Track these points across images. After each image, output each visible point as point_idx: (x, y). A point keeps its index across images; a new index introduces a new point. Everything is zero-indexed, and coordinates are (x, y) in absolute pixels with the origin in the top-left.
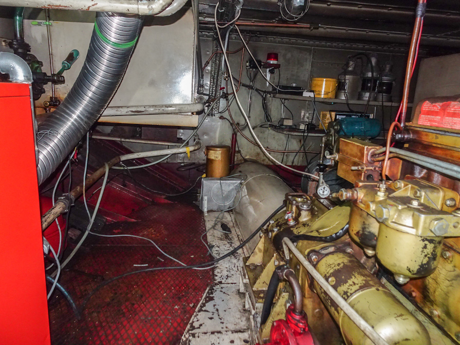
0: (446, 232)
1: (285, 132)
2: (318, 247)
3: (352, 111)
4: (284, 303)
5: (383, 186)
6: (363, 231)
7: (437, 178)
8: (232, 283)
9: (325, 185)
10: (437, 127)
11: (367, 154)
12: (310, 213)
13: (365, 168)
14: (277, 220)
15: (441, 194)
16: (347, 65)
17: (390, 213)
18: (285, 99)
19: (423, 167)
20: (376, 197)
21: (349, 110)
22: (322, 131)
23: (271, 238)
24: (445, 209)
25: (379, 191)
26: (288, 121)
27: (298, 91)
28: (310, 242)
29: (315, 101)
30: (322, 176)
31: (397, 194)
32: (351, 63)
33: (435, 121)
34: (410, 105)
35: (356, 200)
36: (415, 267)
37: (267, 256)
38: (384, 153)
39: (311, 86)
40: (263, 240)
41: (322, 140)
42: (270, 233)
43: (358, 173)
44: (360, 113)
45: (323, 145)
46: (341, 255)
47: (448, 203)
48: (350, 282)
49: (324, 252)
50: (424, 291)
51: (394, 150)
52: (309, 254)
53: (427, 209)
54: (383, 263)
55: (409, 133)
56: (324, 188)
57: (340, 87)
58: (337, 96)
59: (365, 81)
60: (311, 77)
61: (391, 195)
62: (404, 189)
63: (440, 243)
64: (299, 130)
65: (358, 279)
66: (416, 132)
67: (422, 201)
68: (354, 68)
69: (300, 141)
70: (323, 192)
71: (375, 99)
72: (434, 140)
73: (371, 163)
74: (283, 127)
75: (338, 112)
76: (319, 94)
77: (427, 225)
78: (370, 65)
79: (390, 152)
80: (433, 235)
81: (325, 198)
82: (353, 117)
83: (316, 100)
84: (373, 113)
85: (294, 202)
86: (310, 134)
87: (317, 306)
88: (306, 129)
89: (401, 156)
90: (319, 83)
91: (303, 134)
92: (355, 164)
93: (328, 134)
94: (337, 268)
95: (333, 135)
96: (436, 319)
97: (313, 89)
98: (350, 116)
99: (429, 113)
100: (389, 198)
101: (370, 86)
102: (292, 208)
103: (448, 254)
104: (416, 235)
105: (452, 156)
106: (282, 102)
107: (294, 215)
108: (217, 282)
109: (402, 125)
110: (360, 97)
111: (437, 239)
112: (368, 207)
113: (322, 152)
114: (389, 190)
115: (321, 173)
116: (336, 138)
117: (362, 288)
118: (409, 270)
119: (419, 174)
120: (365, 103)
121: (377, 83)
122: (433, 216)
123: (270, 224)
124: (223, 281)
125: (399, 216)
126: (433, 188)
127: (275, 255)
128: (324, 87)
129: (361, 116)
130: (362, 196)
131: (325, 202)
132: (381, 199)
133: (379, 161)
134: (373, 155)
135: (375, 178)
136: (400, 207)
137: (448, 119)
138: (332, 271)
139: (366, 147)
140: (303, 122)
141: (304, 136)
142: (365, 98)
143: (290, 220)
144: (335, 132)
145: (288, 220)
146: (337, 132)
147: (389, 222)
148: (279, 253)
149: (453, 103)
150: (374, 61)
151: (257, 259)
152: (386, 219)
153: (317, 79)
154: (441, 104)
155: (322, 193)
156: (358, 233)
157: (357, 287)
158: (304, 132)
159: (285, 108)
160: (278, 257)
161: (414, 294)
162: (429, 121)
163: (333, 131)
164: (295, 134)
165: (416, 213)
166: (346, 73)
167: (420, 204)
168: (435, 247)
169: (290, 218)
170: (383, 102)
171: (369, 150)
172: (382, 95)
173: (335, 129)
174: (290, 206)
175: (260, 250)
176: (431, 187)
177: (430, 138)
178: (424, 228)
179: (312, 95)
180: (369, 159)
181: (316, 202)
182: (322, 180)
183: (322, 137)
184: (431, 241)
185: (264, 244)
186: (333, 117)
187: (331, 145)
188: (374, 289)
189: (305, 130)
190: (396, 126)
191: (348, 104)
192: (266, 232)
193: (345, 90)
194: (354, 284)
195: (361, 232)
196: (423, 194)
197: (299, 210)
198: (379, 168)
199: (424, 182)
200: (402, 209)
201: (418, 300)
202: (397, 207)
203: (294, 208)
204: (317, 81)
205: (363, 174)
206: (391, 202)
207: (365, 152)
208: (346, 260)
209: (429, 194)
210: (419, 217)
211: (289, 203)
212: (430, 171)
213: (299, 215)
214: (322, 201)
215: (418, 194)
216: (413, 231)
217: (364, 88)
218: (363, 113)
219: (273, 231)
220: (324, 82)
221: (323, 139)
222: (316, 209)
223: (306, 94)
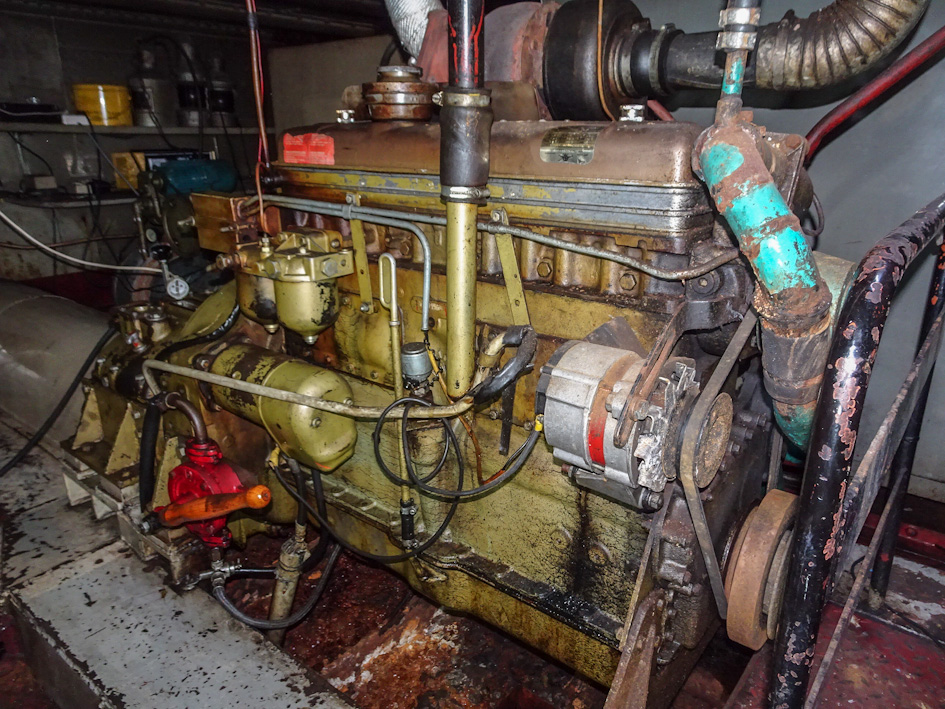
0: (336, 272)
1: (46, 204)
2: (204, 350)
3: (174, 149)
4: (174, 453)
5: (266, 240)
6: (258, 301)
7: (319, 222)
8: (48, 502)
9: (177, 278)
10: (305, 164)
11: (236, 209)
12: (167, 326)
13: (238, 228)
14: (111, 354)
15: (326, 238)
16: (139, 57)
17: (281, 267)
18: (20, 133)
19: (303, 212)
20: (262, 255)
21: (167, 147)
22: (128, 193)
23: (109, 387)
24: (333, 250)
25: (263, 246)
26: (44, 179)
27: (49, 114)
28: (189, 349)
29: (94, 134)
30: (165, 267)
31: (282, 247)
32: (146, 54)
33: (301, 158)
34: (270, 131)
35: (240, 265)
36: (318, 317)
37: (111, 418)
38: (257, 203)
39: (73, 103)
40: (93, 397)
41: (134, 210)
42: (106, 379)
43: (230, 236)
44: (191, 150)
45: (139, 219)
46: (238, 347)
47: (333, 244)
48: (259, 367)
49: (213, 353)
50: (336, 348)
51: (267, 197)
52: (194, 361)
53: (314, 254)
54: (288, 325)
55: (278, 175)
56: (177, 283)
57: (137, 103)
58: (136, 120)
59: (183, 89)
60: (69, 85)
61: (278, 249)
62: (289, 240)
63: (334, 285)
64: (74, 197)
65: (267, 361)
66: (286, 173)
67: (309, 248)
68: (155, 64)
69: (84, 219)
70: (177, 290)
71: (211, 124)
72: (306, 180)
73: (242, 220)
74: (37, 193)
75: (149, 153)
76: (100, 119)
77: (318, 268)
78: (183, 57)
79: (264, 201)
80: (326, 277)
81: (184, 299)
82: (180, 159)
83: (96, 130)
84: (214, 149)
85: (135, 314)
86: (104, 202)
87: (223, 432)
88: (91, 192)
89: (277, 204)
90: (90, 94)
91: (88, 204)
92: (224, 225)
93: (143, 196)
94: (238, 360)
95: (154, 196)
96: (354, 373)
97: (82, 108)
98: (174, 158)
99: (294, 148)
100: (275, 252)
101: (196, 98)
102: (133, 325)
103: (347, 300)
104: (311, 281)
105: (326, 195)
106: (15, 139)
107: (141, 336)
108: (13, 512)
109: (268, 165)
110: (182, 122)
111: (332, 282)
112: (256, 268)
113: (142, 232)
114: (273, 245)
115: (164, 261)
116: (162, 201)
117: (273, 367)
118: (314, 321)
119: (301, 223)
120: (196, 131)
121: (206, 93)
122: (322, 258)
123: (97, 364)
124: (27, 506)
125: (291, 267)
126: (318, 233)
127: (129, 405)
128: (104, 104)
129: (195, 156)
130: (245, 260)
131: (186, 304)
132: (268, 255)
133: (252, 215)
134: (244, 209)
135: (252, 238)
136: (289, 257)
137: (313, 154)
138: (233, 366)
139: (231, 200)
140: (80, 179)
141: (91, 206)
142: (191, 123)
143: (137, 345)
144: (156, 192)
145: (133, 346)
146: (161, 190)
147: (282, 275)
148: (136, 401)
149: (314, 135)
150: (188, 50)
151: (92, 432)
152: (279, 273)
153: (83, 86)
154: (302, 137)
155: (175, 292)
156: (252, 305)
157: (268, 368)
158: (88, 198)
159: (27, 153)
160: (137, 405)
161: (329, 360)
162: (296, 157)
163: (151, 191)
164: (71, 204)
165: (305, 259)
166: (141, 73)
167: (307, 251)
168: (331, 291)
169: (137, 341)
170: (224, 127)
171: (236, 204)
172: (221, 115)
173: (155, 186)
174: (128, 323)
175: (92, 416)
176: (314, 232)
177: (302, 178)
178: (316, 272)
179: (83, 121)
180: (239, 214)
181: (171, 308)
182: (167, 273)
183: (132, 204)
184: (326, 285)
185: (98, 402)
186: (142, 163)
187: (155, 215)
188: (286, 362)
189: (89, 194)
190: (263, 168)
191: (163, 136)
192: (96, 381)
193: (149, 107)
194: (264, 366)
195: (255, 303)
196: (308, 240)
197: (147, 325)
198: (255, 224)
199: (308, 229)
200: (292, 259)
201: (334, 364)
202: (286, 258)
203: (137, 324)
204: (83, 91)
205: (237, 236)
206: (280, 255)
207: (233, 206)
208: (246, 350)
209: (315, 239)
210: (309, 262)
211: (126, 319)
212: (312, 214)
213: (150, 332)
214: (180, 303)
215: (304, 242)
216: (307, 279)
217: (186, 104)
218: (197, 150)
219: (112, 372)
220: (101, 93)
221: (137, 207)
222: (173, 317)
223: (69, 120)
